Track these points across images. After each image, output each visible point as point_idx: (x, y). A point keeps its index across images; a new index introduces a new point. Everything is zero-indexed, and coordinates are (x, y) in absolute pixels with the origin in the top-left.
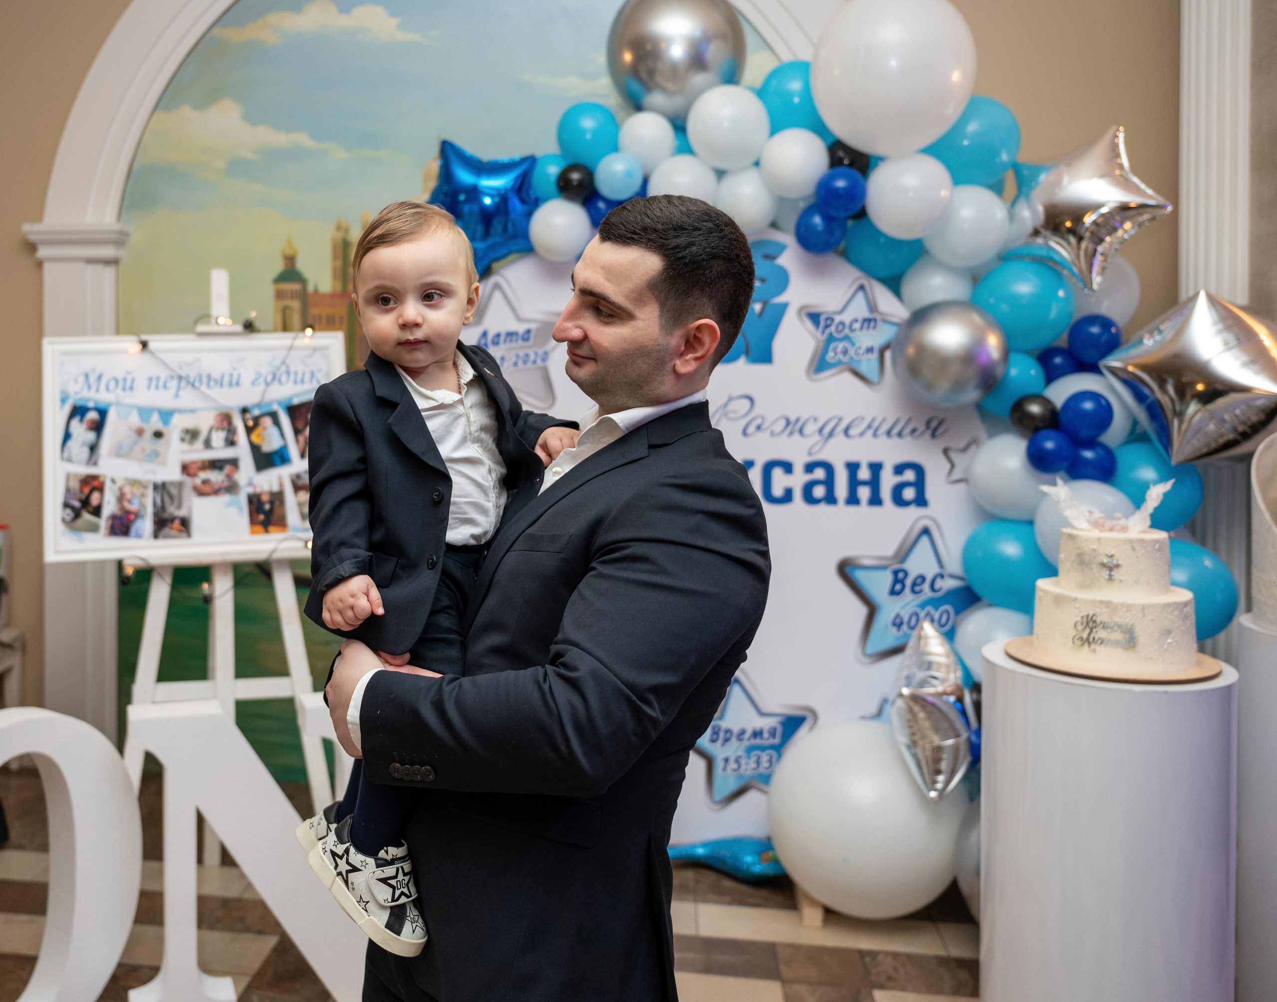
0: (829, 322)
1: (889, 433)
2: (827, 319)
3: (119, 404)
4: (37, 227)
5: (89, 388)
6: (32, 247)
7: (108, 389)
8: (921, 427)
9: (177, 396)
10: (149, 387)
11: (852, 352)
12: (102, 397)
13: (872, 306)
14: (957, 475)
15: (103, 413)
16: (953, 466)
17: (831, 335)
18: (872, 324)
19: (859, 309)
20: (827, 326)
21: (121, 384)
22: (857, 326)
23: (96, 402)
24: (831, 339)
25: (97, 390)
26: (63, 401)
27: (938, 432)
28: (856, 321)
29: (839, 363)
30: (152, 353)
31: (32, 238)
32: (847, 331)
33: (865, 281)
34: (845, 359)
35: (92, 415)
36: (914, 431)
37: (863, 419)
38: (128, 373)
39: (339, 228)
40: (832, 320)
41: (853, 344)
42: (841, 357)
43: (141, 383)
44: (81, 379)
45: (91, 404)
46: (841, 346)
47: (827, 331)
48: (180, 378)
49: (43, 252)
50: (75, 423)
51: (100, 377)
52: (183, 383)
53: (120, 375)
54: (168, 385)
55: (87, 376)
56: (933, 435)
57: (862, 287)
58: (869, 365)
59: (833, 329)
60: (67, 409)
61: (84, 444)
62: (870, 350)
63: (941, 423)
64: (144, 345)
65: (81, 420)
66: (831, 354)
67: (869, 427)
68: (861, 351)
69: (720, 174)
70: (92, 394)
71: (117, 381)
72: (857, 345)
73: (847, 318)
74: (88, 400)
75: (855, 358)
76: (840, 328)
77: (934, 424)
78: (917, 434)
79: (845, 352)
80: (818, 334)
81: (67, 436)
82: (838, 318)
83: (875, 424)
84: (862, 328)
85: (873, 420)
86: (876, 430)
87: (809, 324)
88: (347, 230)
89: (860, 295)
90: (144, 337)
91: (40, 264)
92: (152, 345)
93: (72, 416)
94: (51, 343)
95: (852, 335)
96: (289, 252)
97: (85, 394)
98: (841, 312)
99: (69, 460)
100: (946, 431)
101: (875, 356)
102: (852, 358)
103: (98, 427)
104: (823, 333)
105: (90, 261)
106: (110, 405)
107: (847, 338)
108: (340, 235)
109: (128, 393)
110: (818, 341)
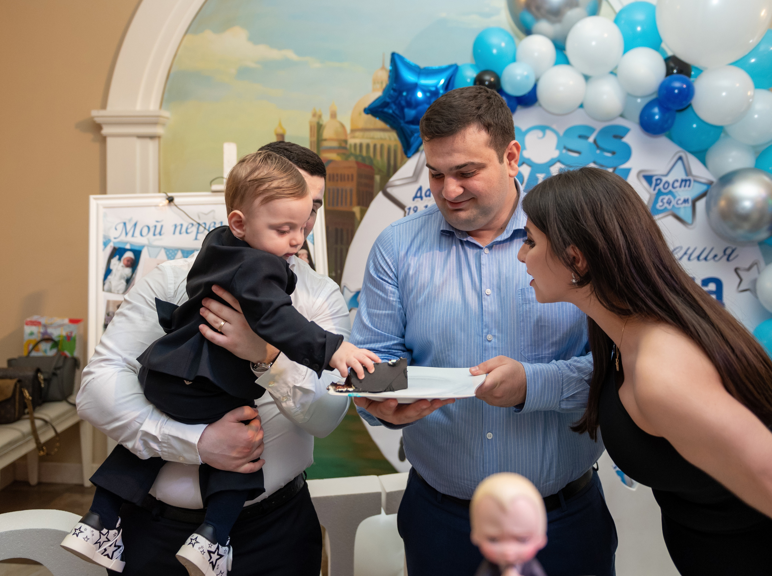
0: (659, 182)
1: (698, 258)
2: (657, 180)
3: (150, 246)
4: (102, 113)
5: (126, 234)
6: (98, 127)
7: (141, 235)
8: (720, 254)
9: (196, 239)
10: (174, 233)
11: (674, 202)
12: (137, 240)
13: (688, 171)
14: (743, 286)
15: (137, 253)
16: (741, 280)
17: (659, 190)
18: (688, 183)
19: (679, 173)
20: (657, 185)
21: (152, 230)
22: (677, 184)
23: (131, 245)
24: (660, 193)
25: (133, 236)
26: (105, 244)
27: (731, 258)
28: (677, 181)
29: (665, 210)
30: (176, 206)
31: (98, 120)
32: (670, 188)
33: (683, 154)
34: (669, 207)
35: (129, 255)
36: (715, 256)
37: (681, 248)
38: (157, 222)
39: (314, 115)
40: (661, 180)
41: (674, 197)
42: (666, 205)
43: (168, 229)
44: (121, 227)
45: (128, 247)
46: (666, 198)
47: (657, 188)
48: (199, 224)
49: (106, 131)
50: (114, 261)
51: (135, 225)
52: (201, 229)
53: (151, 224)
54: (189, 231)
55: (125, 224)
56: (728, 260)
57: (680, 158)
58: (685, 211)
59: (661, 186)
60: (109, 250)
61: (121, 278)
62: (686, 201)
63: (733, 251)
64: (171, 200)
65: (120, 259)
66: (660, 204)
67: (685, 253)
68: (680, 202)
69: (587, 78)
70: (129, 238)
71: (149, 228)
72: (678, 197)
73: (670, 179)
74: (126, 243)
75: (676, 206)
76: (666, 186)
77: (728, 252)
78: (717, 259)
79: (669, 203)
80: (651, 190)
81: (108, 272)
82: (664, 179)
83: (689, 252)
84: (680, 186)
85: (688, 249)
86: (691, 255)
87: (645, 183)
88: (320, 116)
89: (680, 163)
90: (170, 194)
91: (104, 139)
92: (176, 200)
93: (112, 256)
94: (95, 199)
95: (673, 190)
96: (280, 131)
97: (123, 238)
98: (666, 175)
99: (110, 291)
100: (737, 256)
101: (689, 205)
102: (673, 206)
103: (133, 264)
104: (654, 190)
105: (141, 137)
106: (143, 246)
107: (670, 193)
108: (315, 120)
109: (158, 237)
110: (651, 195)
